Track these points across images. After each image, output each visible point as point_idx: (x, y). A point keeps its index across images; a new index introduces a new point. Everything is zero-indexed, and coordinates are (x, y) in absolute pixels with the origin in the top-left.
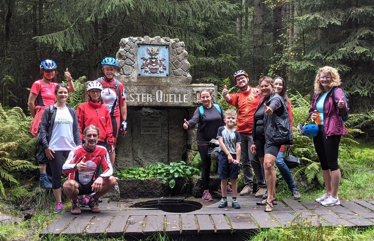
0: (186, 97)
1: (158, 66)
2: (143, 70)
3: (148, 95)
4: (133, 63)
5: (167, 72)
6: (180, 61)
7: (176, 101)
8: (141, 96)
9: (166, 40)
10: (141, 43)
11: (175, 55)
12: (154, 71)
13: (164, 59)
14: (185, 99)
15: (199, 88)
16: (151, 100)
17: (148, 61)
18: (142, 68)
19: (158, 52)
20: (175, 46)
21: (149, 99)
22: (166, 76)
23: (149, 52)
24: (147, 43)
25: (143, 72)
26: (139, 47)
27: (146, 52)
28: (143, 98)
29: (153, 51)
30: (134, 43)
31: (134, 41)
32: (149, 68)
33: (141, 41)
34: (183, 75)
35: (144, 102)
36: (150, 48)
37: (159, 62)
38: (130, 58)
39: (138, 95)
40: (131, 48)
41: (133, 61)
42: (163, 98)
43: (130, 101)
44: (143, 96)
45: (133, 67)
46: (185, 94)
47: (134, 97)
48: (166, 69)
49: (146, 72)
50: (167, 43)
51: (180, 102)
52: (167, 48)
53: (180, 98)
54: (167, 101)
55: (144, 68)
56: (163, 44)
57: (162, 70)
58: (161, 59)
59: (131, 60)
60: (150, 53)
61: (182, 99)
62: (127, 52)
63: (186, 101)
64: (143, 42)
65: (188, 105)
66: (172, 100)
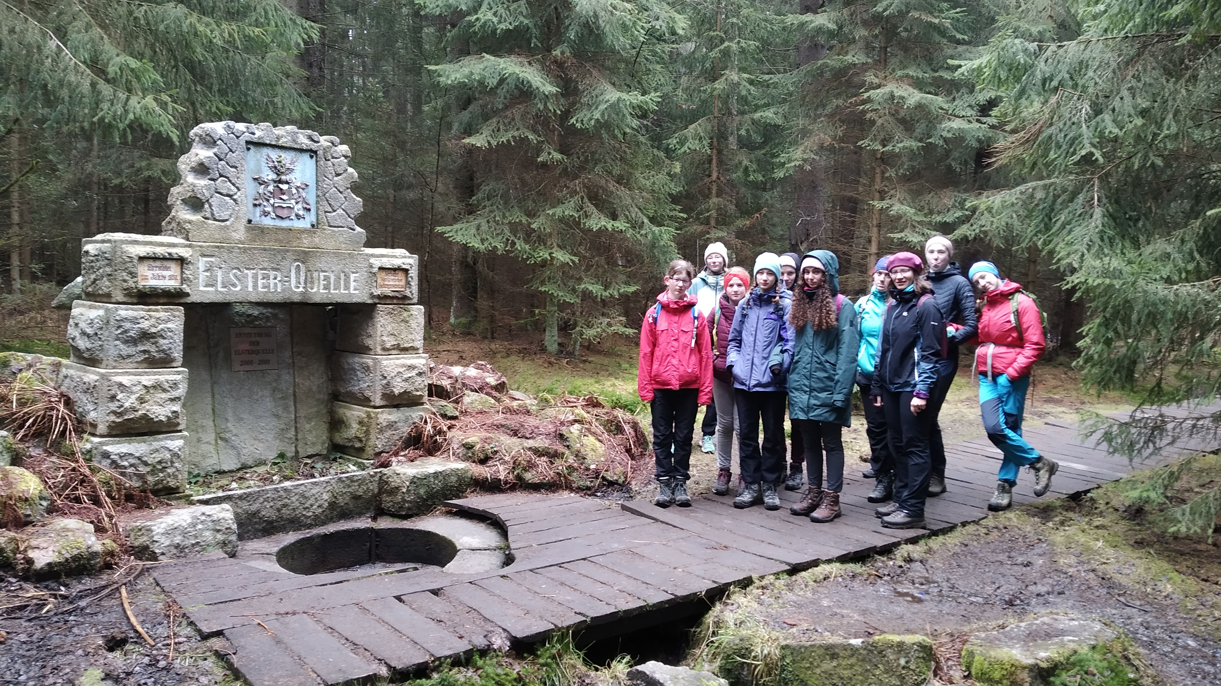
0: (355, 281)
1: (293, 201)
2: (258, 209)
3: (272, 274)
4: (236, 190)
5: (311, 218)
6: (341, 192)
7: (335, 289)
8: (255, 277)
9: (311, 138)
10: (255, 140)
11: (330, 177)
12: (285, 213)
13: (307, 186)
14: (353, 284)
15: (384, 260)
16: (279, 285)
17: (271, 188)
18: (255, 205)
19: (291, 167)
20: (331, 155)
21: (276, 284)
22: (309, 226)
23: (271, 164)
24: (268, 142)
25: (258, 214)
26: (248, 149)
27: (264, 164)
28: (260, 282)
29: (280, 162)
30: (238, 137)
31: (238, 135)
32: (273, 206)
33: (253, 134)
34: (348, 227)
35: (262, 292)
36: (274, 154)
37: (294, 191)
38: (227, 178)
39: (250, 273)
40: (231, 150)
41: (234, 184)
42: (305, 283)
43: (230, 289)
44: (260, 277)
45: (235, 200)
46: (353, 273)
47: (239, 280)
48: (309, 210)
49: (266, 214)
50: (314, 146)
51: (342, 291)
52: (312, 157)
53: (342, 282)
54: (315, 290)
55: (260, 205)
56: (305, 147)
57: (301, 213)
58: (299, 185)
59: (230, 181)
60: (275, 167)
61: (347, 287)
62: (220, 160)
63: (355, 289)
64: (259, 138)
65: (359, 300)
66: (325, 288)
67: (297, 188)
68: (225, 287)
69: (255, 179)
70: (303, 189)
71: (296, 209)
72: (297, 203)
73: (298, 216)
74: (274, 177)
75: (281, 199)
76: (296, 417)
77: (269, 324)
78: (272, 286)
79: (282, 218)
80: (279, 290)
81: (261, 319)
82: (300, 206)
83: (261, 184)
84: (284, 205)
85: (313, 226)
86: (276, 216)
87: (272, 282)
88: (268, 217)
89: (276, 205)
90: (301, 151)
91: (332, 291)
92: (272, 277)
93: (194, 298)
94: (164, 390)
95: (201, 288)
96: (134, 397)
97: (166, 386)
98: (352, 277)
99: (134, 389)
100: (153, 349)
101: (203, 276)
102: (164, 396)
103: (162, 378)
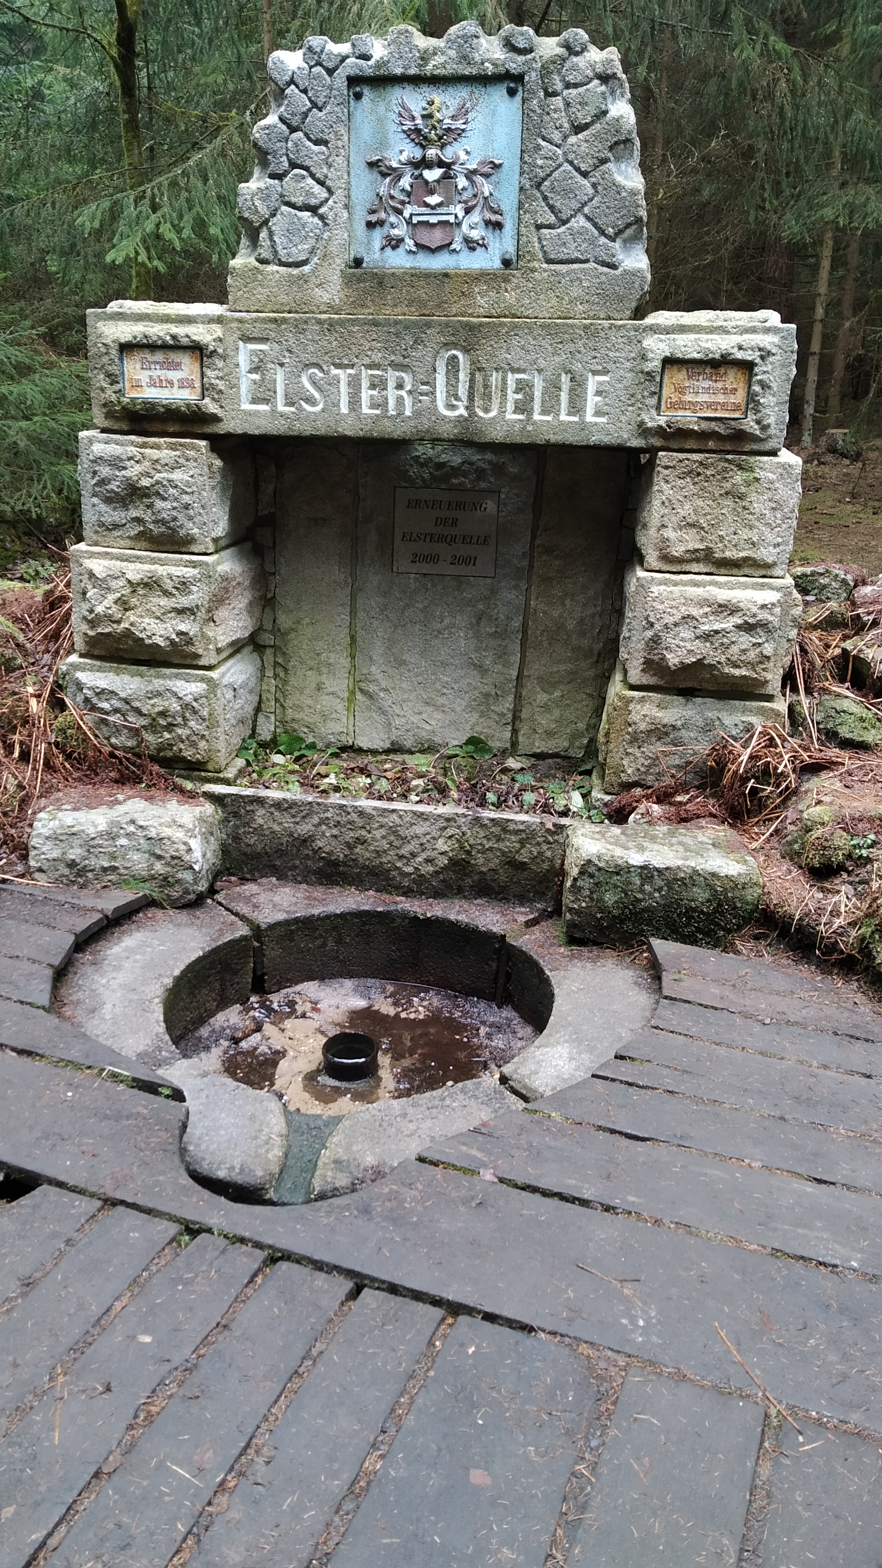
0: (598, 393)
1: (459, 210)
2: (378, 237)
3: (392, 376)
4: (325, 195)
5: (505, 243)
6: (585, 174)
7: (544, 412)
8: (355, 384)
9: (509, 46)
10: (369, 72)
11: (556, 136)
12: (436, 238)
13: (496, 167)
14: (592, 401)
15: (682, 340)
16: (408, 401)
17: (406, 182)
18: (370, 225)
19: (459, 124)
20: (563, 80)
21: (400, 401)
22: (497, 264)
23: (409, 125)
24: (398, 71)
25: (377, 244)
26: (358, 96)
27: (394, 127)
28: (366, 394)
29: (430, 116)
30: (330, 72)
31: (330, 65)
32: (409, 222)
33: (366, 57)
34: (596, 261)
35: (370, 417)
36: (415, 100)
37: (462, 182)
38: (307, 169)
39: (343, 375)
40: (314, 105)
41: (321, 183)
42: (471, 398)
43: (300, 409)
44: (365, 384)
45: (322, 218)
46: (595, 373)
47: (320, 389)
48: (498, 226)
49: (394, 243)
50: (515, 64)
51: (564, 417)
52: (512, 93)
53: (564, 397)
54: (492, 414)
55: (381, 223)
56: (489, 68)
57: (475, 234)
58: (472, 166)
59: (313, 176)
60: (418, 131)
61: (576, 407)
62: (293, 130)
63: (598, 413)
64: (379, 65)
65: (606, 440)
66: (518, 410)
67: (470, 175)
68: (292, 404)
69: (372, 165)
70: (487, 176)
71: (465, 227)
72: (468, 211)
73: (471, 245)
74: (418, 153)
75: (427, 205)
76: (519, 677)
77: (483, 485)
78: (392, 403)
79: (433, 251)
80: (408, 413)
81: (465, 474)
82: (475, 217)
83: (384, 175)
84: (433, 220)
85: (507, 263)
86: (417, 245)
87: (392, 394)
88: (401, 250)
89: (415, 220)
90: (484, 80)
91: (537, 417)
92: (391, 384)
93: (231, 425)
94: (166, 593)
95: (246, 406)
96: (112, 597)
97: (169, 585)
98: (592, 383)
99: (114, 584)
100: (148, 517)
101: (246, 381)
102: (164, 602)
103: (161, 570)
